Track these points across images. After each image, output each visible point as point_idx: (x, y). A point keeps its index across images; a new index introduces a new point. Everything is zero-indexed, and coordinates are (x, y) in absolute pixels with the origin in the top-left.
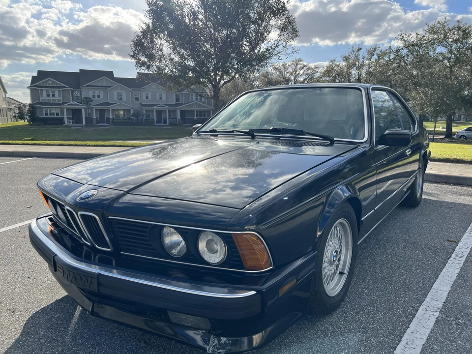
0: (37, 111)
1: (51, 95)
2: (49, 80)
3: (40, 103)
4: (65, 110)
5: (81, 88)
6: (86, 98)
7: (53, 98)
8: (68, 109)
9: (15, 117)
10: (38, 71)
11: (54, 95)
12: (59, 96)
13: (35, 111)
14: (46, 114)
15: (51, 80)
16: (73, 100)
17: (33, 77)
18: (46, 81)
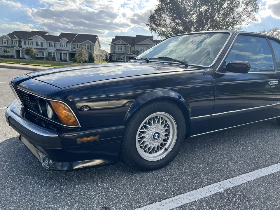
0: (113, 57)
1: (120, 49)
2: (120, 41)
3: (114, 53)
4: (126, 57)
5: (135, 46)
6: (137, 51)
7: (121, 51)
8: (127, 57)
9: (103, 60)
10: (116, 36)
11: (121, 49)
12: (124, 50)
13: (112, 57)
14: (117, 59)
15: (121, 41)
16: (130, 52)
17: (113, 39)
18: (118, 42)
